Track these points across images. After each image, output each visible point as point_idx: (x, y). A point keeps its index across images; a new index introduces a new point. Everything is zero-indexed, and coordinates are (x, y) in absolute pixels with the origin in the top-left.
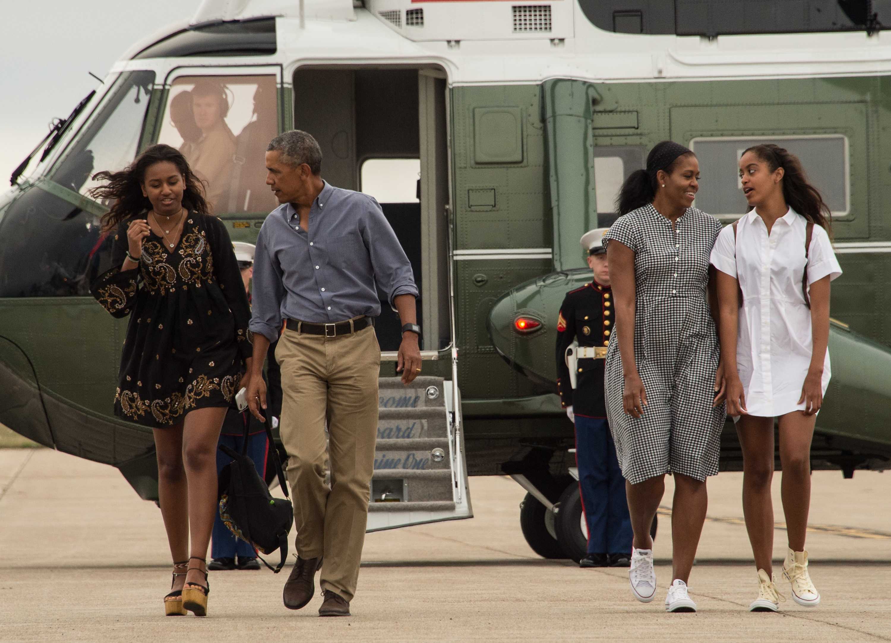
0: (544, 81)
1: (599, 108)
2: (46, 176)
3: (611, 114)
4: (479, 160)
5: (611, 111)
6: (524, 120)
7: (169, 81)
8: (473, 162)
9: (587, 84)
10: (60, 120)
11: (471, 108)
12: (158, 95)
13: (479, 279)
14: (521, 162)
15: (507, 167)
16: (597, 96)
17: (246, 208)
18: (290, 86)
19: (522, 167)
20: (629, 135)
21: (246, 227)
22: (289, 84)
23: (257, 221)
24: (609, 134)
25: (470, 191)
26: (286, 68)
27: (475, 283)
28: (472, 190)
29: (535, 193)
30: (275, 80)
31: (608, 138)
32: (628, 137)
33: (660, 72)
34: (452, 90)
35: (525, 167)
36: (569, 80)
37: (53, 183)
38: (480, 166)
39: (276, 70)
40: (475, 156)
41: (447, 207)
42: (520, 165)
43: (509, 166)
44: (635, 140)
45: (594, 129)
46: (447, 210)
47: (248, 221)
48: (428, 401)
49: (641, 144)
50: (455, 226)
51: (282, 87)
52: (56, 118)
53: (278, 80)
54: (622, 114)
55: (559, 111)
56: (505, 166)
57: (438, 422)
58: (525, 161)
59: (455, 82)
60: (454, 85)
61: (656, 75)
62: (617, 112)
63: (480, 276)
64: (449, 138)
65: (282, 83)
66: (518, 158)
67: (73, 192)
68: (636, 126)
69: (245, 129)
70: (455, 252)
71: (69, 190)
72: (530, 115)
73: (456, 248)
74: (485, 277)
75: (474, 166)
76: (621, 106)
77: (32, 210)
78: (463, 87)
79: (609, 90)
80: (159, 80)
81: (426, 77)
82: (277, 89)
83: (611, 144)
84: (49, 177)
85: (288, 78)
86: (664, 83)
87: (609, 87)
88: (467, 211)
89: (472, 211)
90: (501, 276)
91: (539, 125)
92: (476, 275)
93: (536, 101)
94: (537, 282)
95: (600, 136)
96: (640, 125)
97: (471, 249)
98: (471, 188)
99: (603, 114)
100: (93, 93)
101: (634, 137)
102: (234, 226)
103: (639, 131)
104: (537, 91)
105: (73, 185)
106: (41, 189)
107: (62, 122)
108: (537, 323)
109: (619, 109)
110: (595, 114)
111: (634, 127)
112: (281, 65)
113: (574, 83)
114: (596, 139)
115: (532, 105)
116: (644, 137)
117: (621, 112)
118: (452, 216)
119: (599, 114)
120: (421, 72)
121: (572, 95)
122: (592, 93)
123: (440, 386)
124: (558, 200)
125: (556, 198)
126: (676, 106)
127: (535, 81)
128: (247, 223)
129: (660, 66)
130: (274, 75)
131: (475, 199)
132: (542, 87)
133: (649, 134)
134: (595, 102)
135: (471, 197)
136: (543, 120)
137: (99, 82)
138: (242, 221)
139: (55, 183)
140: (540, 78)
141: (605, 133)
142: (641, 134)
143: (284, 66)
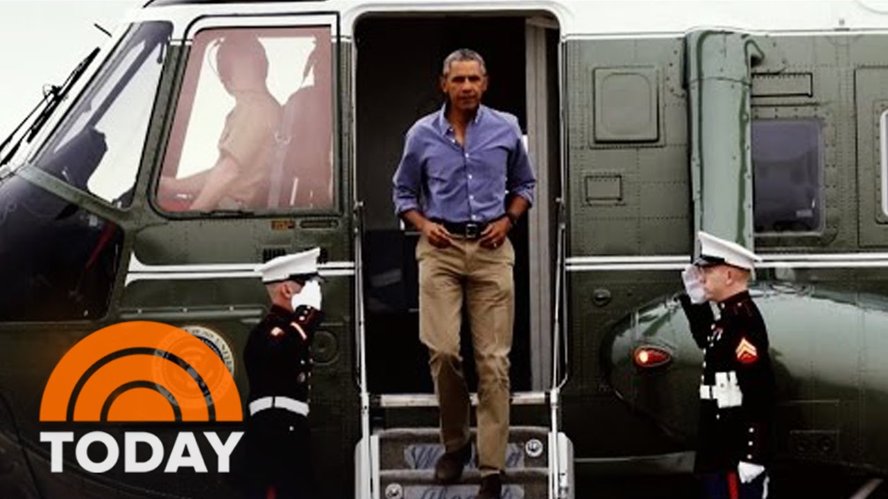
0: (687, 33)
1: (759, 69)
2: (30, 162)
3: (776, 78)
4: (599, 137)
5: (777, 74)
6: (661, 86)
7: (191, 35)
8: (591, 140)
9: (747, 39)
10: (54, 87)
11: (590, 69)
12: (176, 54)
13: (601, 296)
14: (657, 140)
15: (637, 148)
16: (757, 54)
17: (292, 202)
18: (351, 41)
19: (656, 147)
20: (800, 105)
21: (290, 227)
22: (349, 38)
23: (304, 219)
24: (774, 103)
25: (589, 180)
26: (345, 16)
27: (594, 300)
28: (591, 177)
29: (675, 183)
30: (330, 32)
31: (773, 109)
32: (799, 108)
33: (842, 22)
34: (565, 45)
35: (661, 147)
36: (722, 32)
37: (38, 171)
38: (601, 146)
39: (332, 20)
40: (594, 134)
41: (558, 200)
42: (654, 145)
43: (640, 145)
44: (808, 111)
45: (752, 96)
46: (558, 204)
47: (293, 220)
48: (529, 460)
49: (816, 117)
50: (568, 226)
51: (339, 41)
52: (49, 85)
53: (334, 32)
54: (792, 77)
55: (706, 74)
56: (636, 145)
57: (537, 488)
58: (662, 138)
59: (569, 35)
60: (569, 38)
61: (838, 26)
62: (784, 74)
63: (602, 293)
64: (561, 108)
65: (338, 36)
66: (653, 136)
67: (63, 182)
68: (809, 93)
69: (291, 98)
70: (568, 260)
71: (60, 181)
72: (668, 79)
73: (569, 255)
74: (607, 293)
75: (593, 145)
76: (789, 66)
77: (11, 207)
78: (580, 41)
79: (775, 45)
80: (178, 34)
81: (536, 28)
82: (332, 44)
83: (776, 117)
84: (33, 163)
85: (347, 30)
86: (848, 37)
87: (774, 42)
88: (583, 206)
89: (590, 205)
90: (630, 291)
91: (679, 91)
92: (596, 291)
93: (677, 60)
94: (668, 300)
95: (762, 106)
96: (815, 90)
97: (588, 255)
98: (589, 175)
99: (767, 77)
100: (97, 51)
101: (808, 108)
102: (273, 226)
103: (813, 100)
104: (679, 47)
105: (64, 173)
106: (24, 179)
107: (55, 90)
108: (664, 357)
109: (787, 71)
110: (756, 78)
111: (806, 95)
112: (337, 14)
113: (729, 37)
114: (756, 111)
115: (671, 65)
116: (819, 108)
117: (790, 74)
118: (564, 211)
119: (761, 78)
120: (528, 21)
121: (724, 51)
122: (752, 50)
123: (544, 439)
124: (701, 192)
125: (699, 189)
126: (863, 67)
127: (677, 33)
128: (291, 222)
129: (842, 16)
130: (329, 26)
131: (596, 190)
132: (685, 41)
133: (827, 103)
134: (755, 61)
135: (589, 186)
136: (685, 85)
137: (106, 35)
138: (283, 220)
139: (41, 172)
140: (683, 29)
141: (769, 103)
142: (815, 104)
143: (342, 15)
